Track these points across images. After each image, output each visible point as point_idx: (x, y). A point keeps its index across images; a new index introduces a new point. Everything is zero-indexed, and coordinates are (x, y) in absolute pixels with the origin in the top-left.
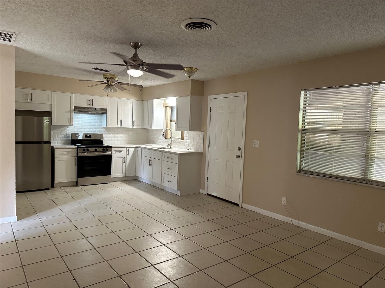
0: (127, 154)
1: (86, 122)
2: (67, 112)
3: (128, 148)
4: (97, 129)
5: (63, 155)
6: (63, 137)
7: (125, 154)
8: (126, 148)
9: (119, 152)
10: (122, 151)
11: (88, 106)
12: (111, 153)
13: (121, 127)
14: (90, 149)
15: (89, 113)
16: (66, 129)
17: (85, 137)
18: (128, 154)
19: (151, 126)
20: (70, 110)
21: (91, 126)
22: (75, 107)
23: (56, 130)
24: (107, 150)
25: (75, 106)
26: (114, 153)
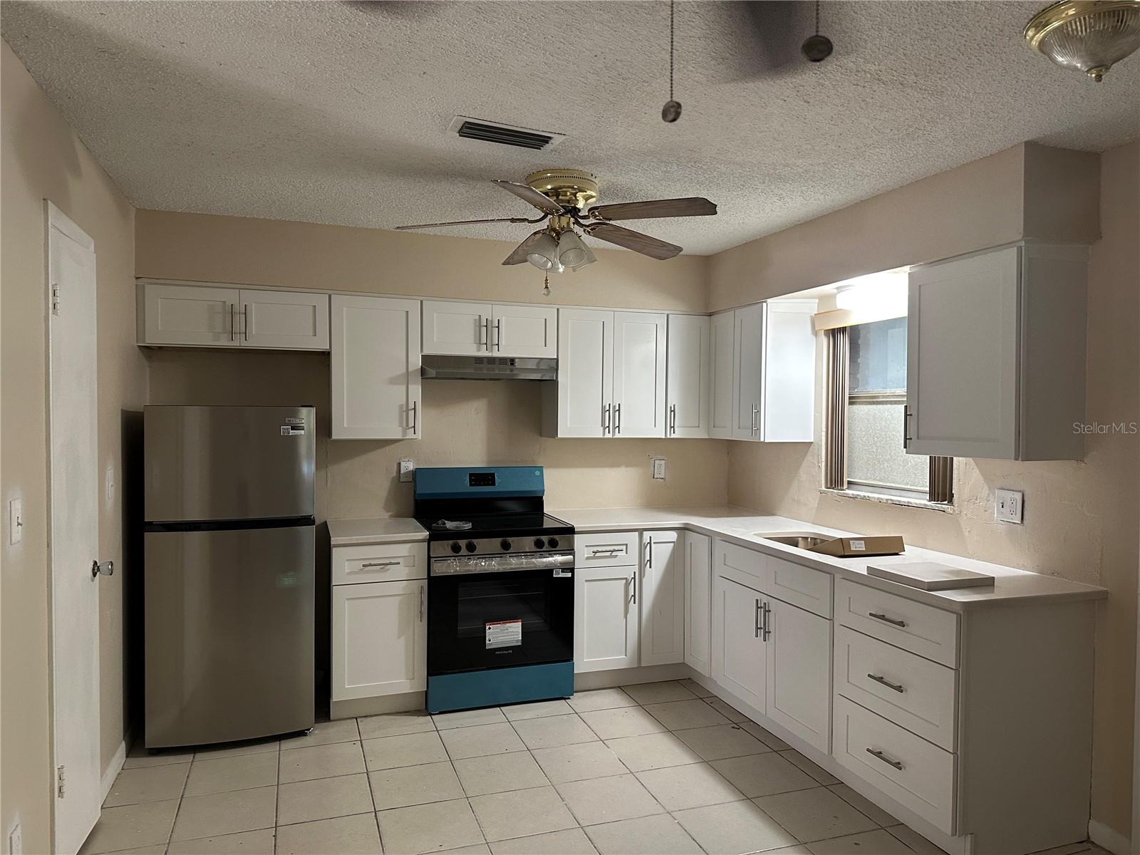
0: (644, 563)
2: (393, 381)
3: (647, 535)
5: (369, 572)
7: (637, 563)
8: (641, 531)
9: (608, 554)
10: (625, 547)
11: (479, 350)
12: (572, 557)
13: (617, 436)
14: (482, 544)
18: (650, 561)
19: (755, 427)
20: (404, 371)
22: (426, 359)
24: (553, 544)
25: (426, 352)
26: (585, 558)
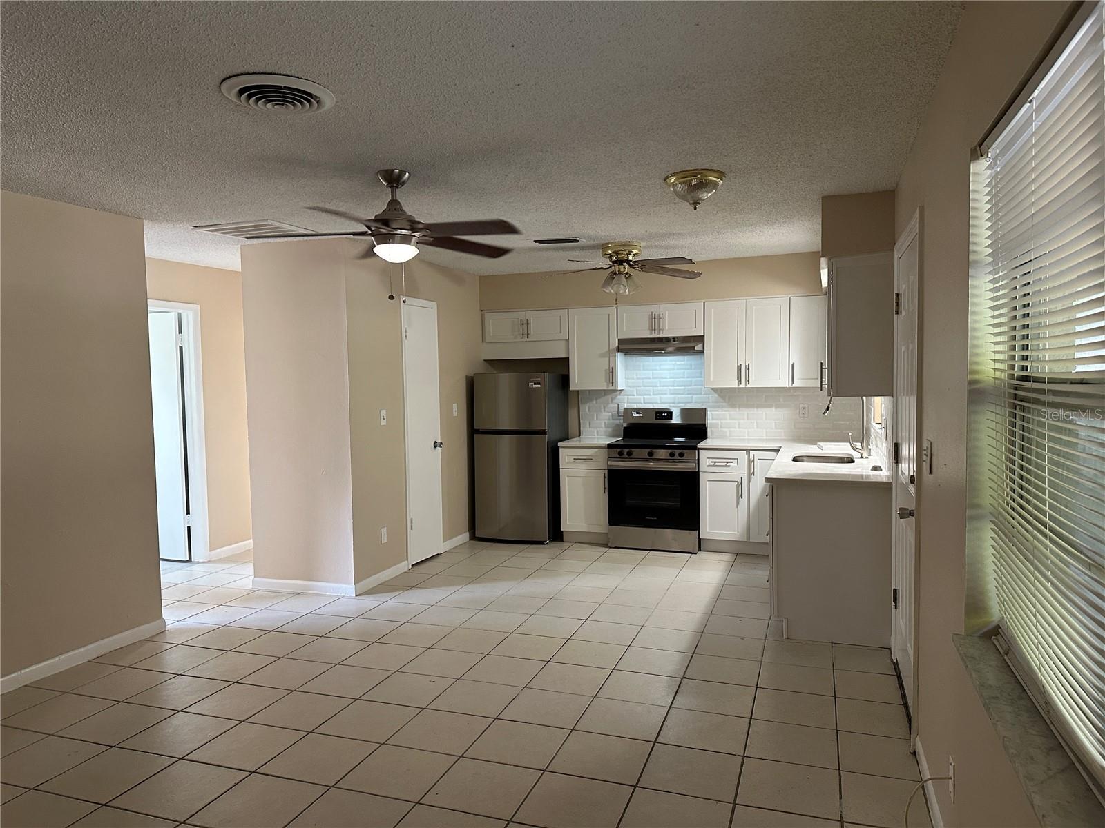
0: (751, 472)
1: (666, 378)
2: (602, 356)
3: (752, 453)
4: (693, 394)
5: (577, 463)
6: (609, 420)
7: (746, 472)
8: (748, 451)
9: (724, 464)
10: (737, 460)
11: (651, 334)
12: (697, 464)
13: (748, 386)
14: (636, 453)
15: (663, 352)
16: (615, 398)
17: (656, 419)
18: (754, 471)
20: (608, 349)
21: (678, 386)
22: (621, 341)
23: (594, 402)
24: (681, 455)
25: (619, 338)
26: (709, 466)
